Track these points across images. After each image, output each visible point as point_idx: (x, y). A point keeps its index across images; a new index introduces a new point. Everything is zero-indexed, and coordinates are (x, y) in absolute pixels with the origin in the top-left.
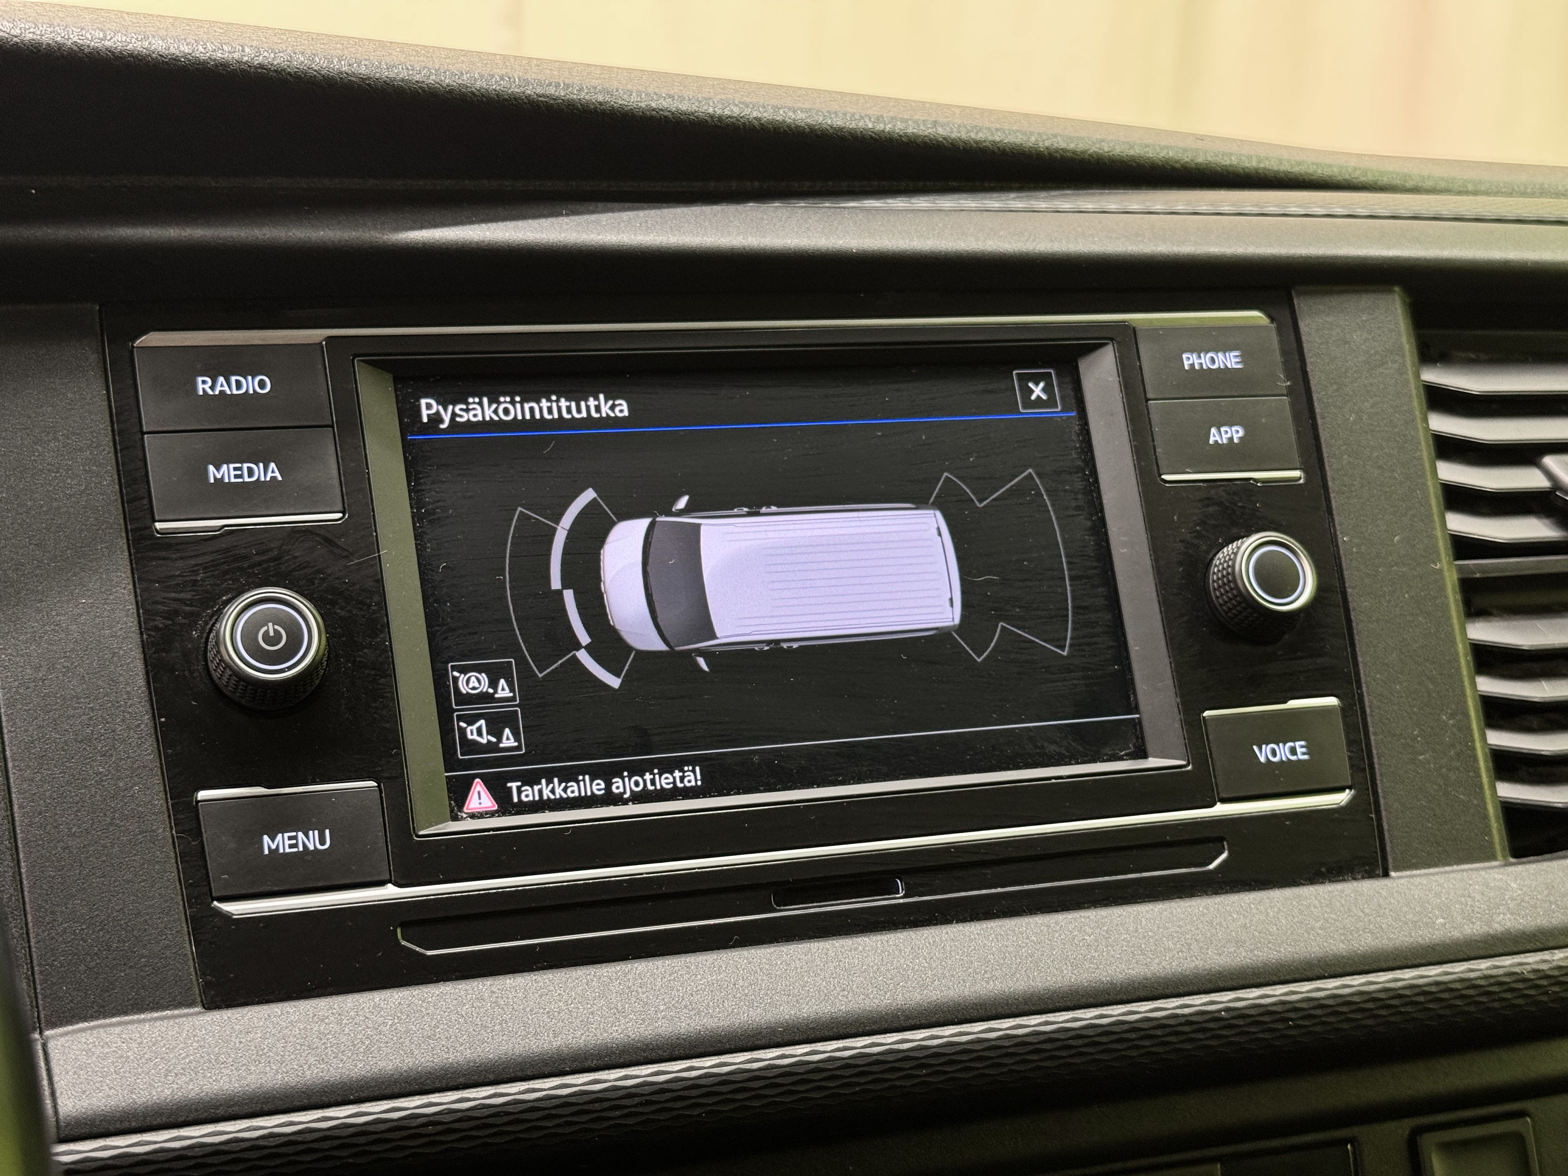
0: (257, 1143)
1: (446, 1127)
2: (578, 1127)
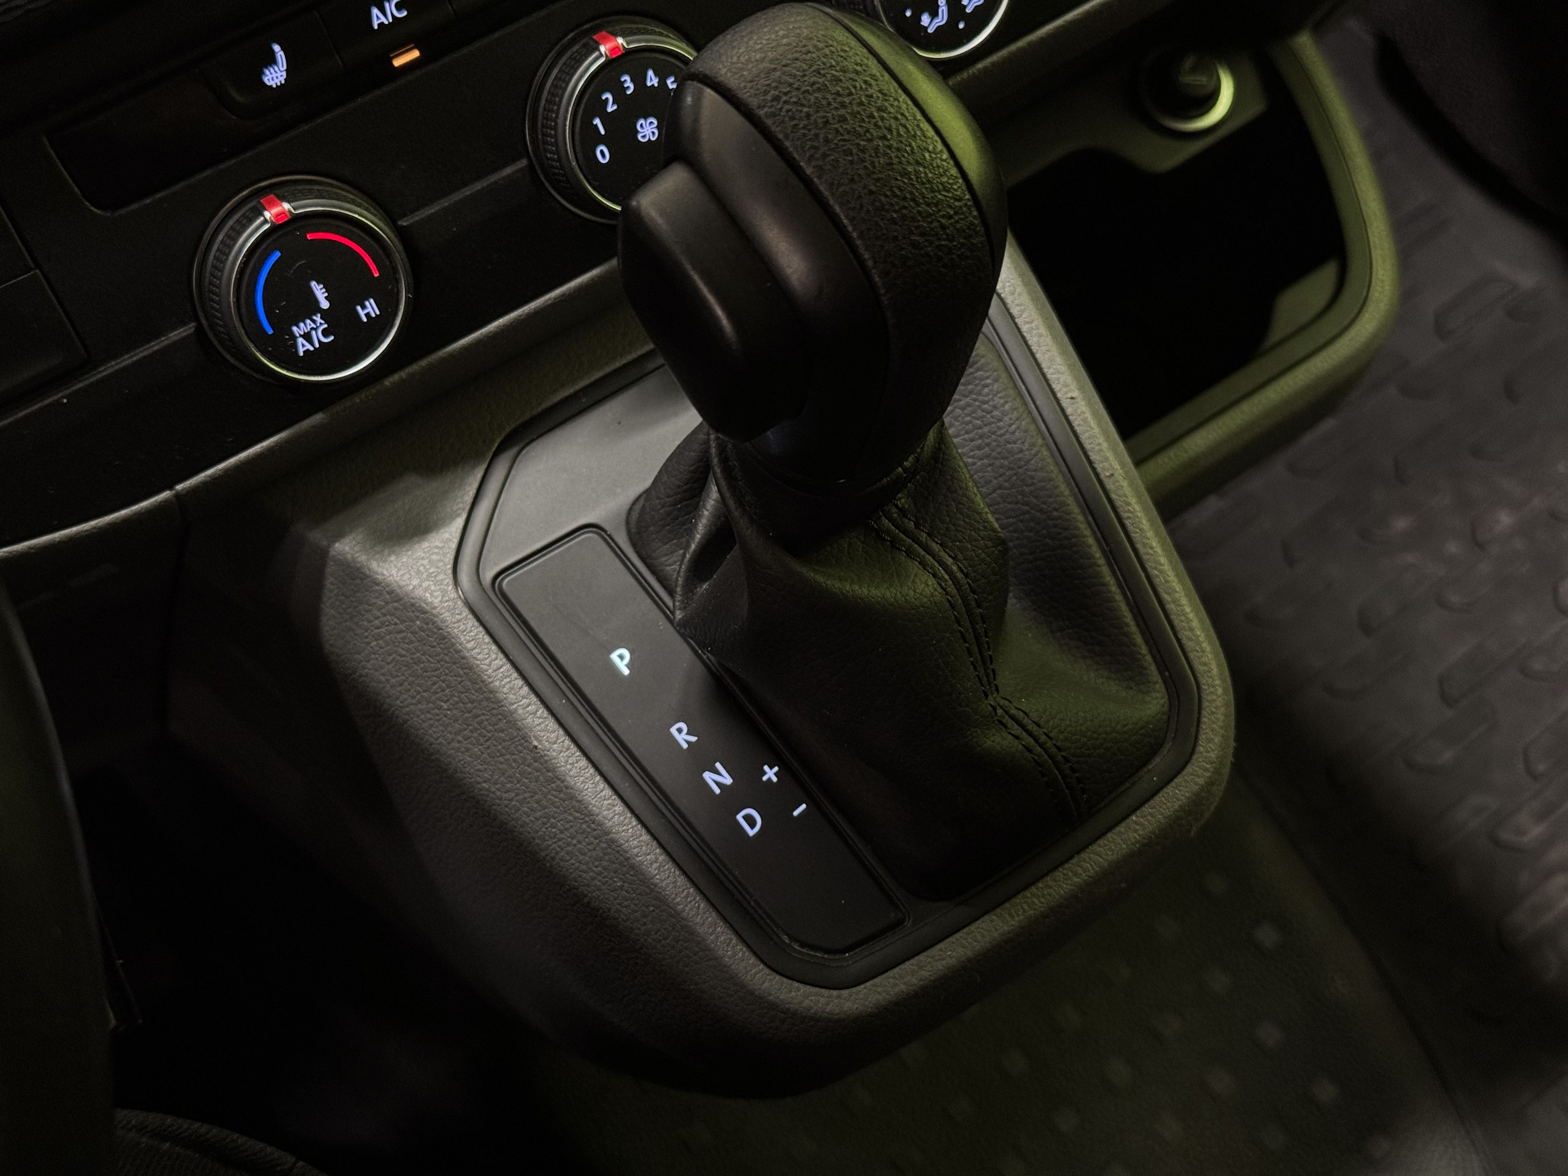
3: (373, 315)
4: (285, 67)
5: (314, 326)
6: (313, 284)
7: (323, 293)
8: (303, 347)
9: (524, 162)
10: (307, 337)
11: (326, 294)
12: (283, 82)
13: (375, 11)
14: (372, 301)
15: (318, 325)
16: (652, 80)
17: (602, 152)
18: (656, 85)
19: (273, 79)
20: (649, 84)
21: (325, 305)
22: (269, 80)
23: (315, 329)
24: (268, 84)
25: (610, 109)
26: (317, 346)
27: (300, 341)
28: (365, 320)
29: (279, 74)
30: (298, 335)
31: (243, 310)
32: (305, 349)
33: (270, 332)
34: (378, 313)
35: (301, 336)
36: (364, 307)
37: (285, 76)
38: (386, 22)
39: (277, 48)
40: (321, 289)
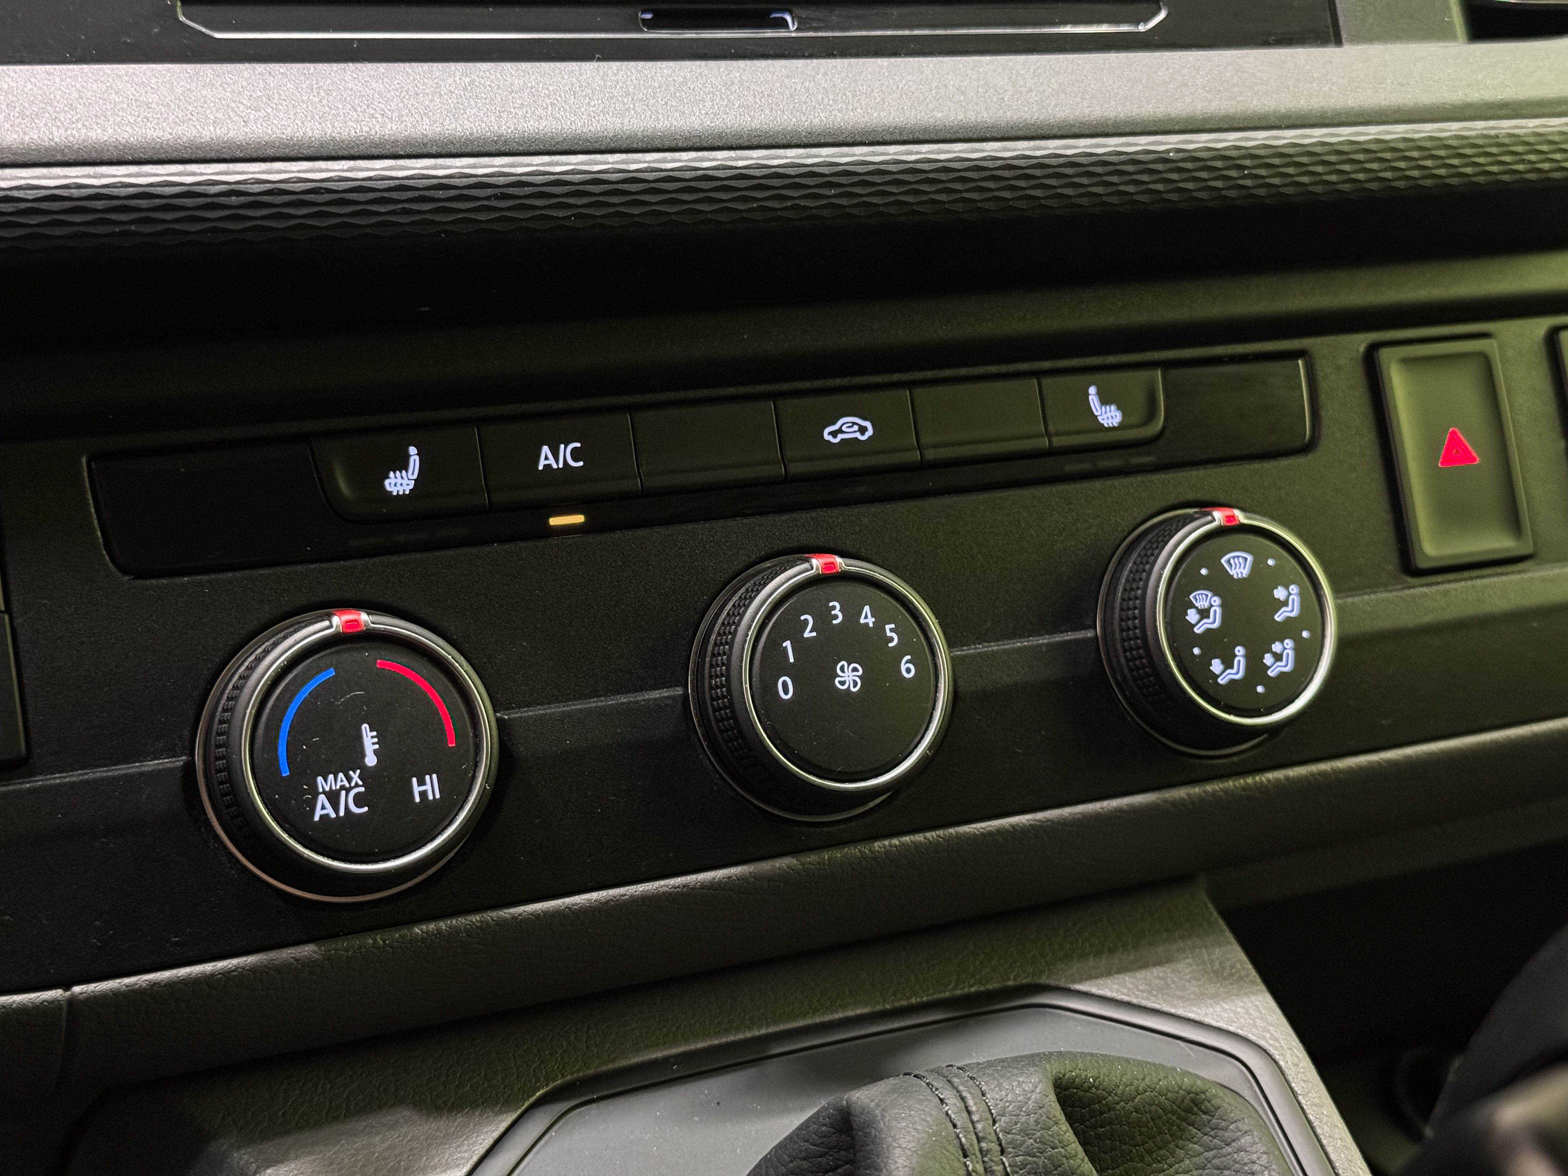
0: (10, 193)
1: (252, 199)
2: (418, 218)
3: (431, 797)
4: (415, 476)
5: (347, 785)
6: (365, 727)
7: (373, 744)
8: (322, 808)
9: (679, 691)
10: (333, 797)
11: (377, 746)
12: (407, 492)
13: (545, 449)
14: (434, 776)
15: (353, 784)
16: (867, 618)
17: (785, 684)
18: (871, 625)
19: (395, 485)
20: (862, 621)
21: (371, 760)
22: (390, 484)
23: (348, 791)
24: (388, 488)
25: (807, 634)
26: (342, 813)
27: (322, 798)
28: (417, 800)
29: (405, 481)
30: (321, 790)
31: (260, 731)
32: (324, 812)
33: (286, 773)
34: (438, 796)
35: (324, 792)
36: (421, 783)
37: (411, 487)
38: (555, 466)
39: (413, 450)
40: (372, 737)
